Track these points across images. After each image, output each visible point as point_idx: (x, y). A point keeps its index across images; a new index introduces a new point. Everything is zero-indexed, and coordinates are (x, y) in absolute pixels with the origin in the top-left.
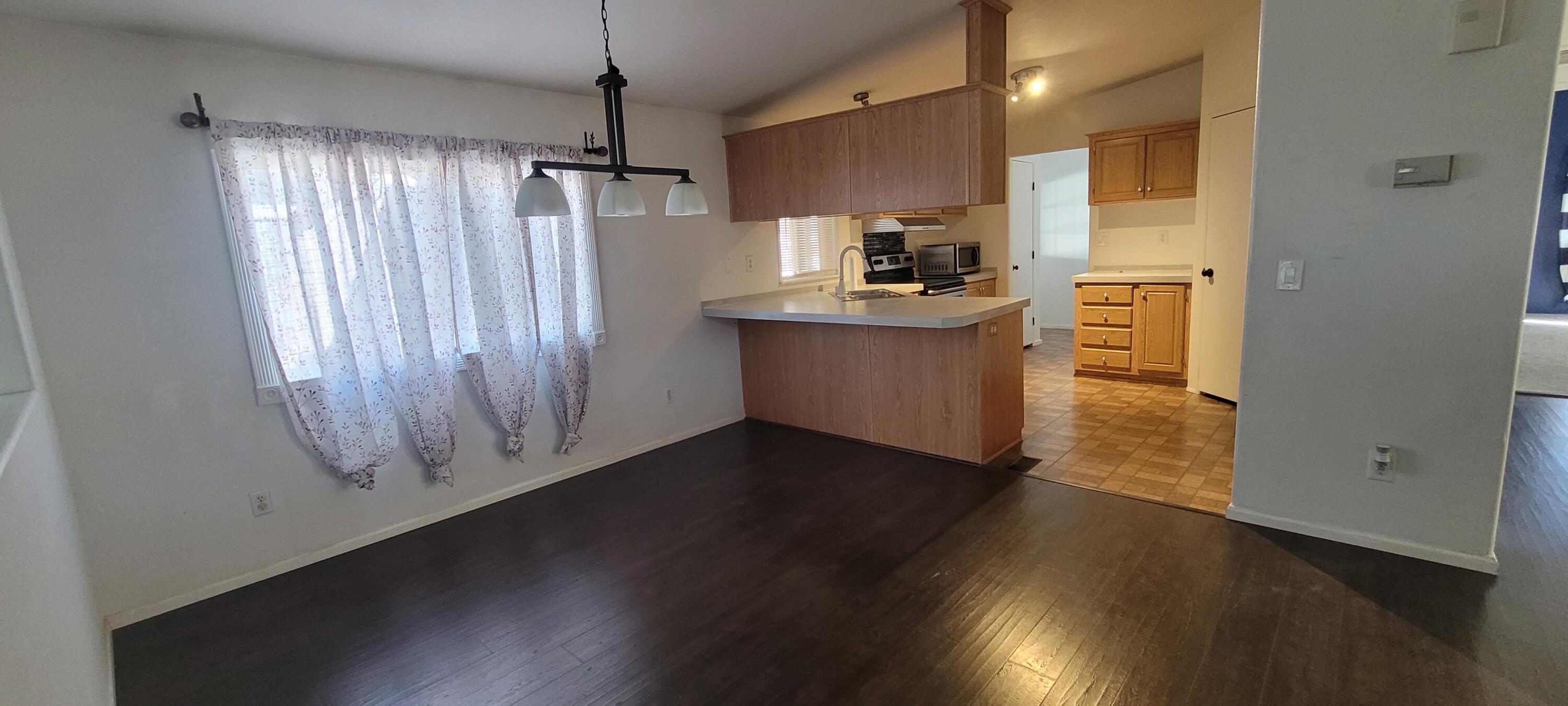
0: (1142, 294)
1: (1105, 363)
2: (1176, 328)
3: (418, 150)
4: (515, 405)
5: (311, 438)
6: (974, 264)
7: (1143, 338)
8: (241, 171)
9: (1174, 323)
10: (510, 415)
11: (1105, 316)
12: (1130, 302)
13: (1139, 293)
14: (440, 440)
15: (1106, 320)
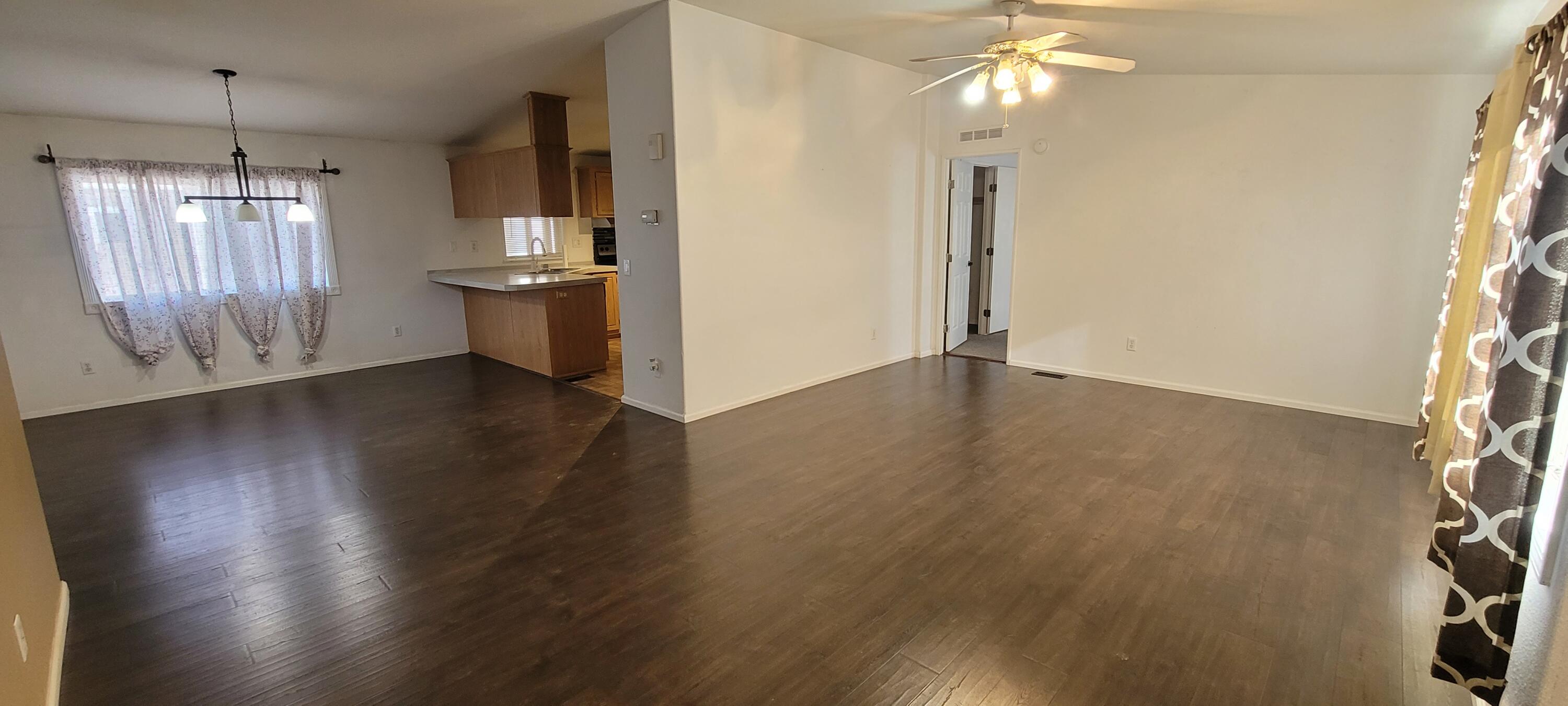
3: (192, 173)
4: (261, 326)
5: (118, 334)
8: (74, 186)
10: (258, 332)
14: (205, 343)
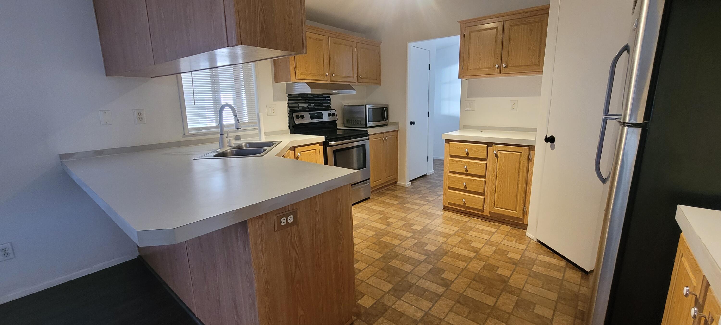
0: (495, 152)
1: (465, 203)
2: (520, 182)
6: (383, 119)
7: (494, 187)
9: (518, 178)
11: (465, 167)
12: (485, 157)
13: (492, 151)
15: (467, 170)
